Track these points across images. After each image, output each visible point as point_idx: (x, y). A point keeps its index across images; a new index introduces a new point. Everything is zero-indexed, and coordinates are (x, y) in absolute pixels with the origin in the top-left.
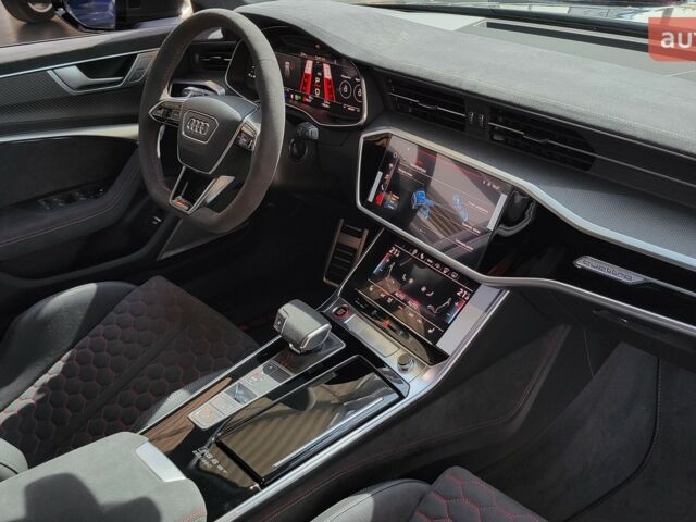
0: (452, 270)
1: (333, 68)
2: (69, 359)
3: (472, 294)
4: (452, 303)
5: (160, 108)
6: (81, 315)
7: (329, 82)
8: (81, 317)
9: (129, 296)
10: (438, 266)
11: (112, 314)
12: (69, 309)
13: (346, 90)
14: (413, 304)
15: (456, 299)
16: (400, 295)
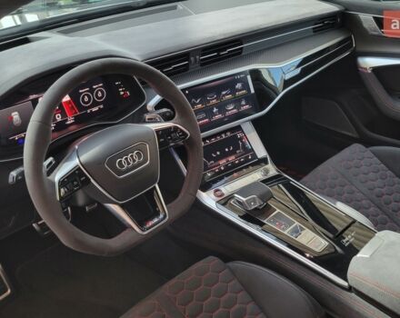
3: (243, 132)
4: (242, 142)
7: (68, 103)
13: (86, 99)
14: (231, 158)
15: (241, 139)
16: (223, 162)
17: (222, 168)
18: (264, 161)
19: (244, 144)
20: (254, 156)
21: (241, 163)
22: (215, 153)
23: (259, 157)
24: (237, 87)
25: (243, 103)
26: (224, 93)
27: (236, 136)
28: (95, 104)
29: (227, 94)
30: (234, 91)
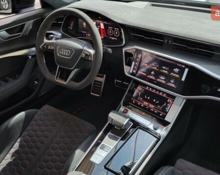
0: (164, 93)
1: (104, 25)
2: (21, 141)
3: (173, 101)
4: (167, 105)
5: (44, 45)
6: (21, 124)
7: (103, 29)
8: (22, 125)
9: (37, 114)
10: (158, 92)
11: (32, 122)
12: (17, 123)
13: (110, 32)
14: (152, 106)
15: (168, 103)
16: (146, 103)
17: (142, 105)
18: (166, 124)
19: (166, 106)
20: (164, 116)
21: (153, 112)
22: (147, 97)
23: (166, 119)
24: (174, 70)
25: (172, 81)
26: (164, 68)
27: (168, 99)
28: (113, 36)
29: (165, 69)
30: (171, 70)
